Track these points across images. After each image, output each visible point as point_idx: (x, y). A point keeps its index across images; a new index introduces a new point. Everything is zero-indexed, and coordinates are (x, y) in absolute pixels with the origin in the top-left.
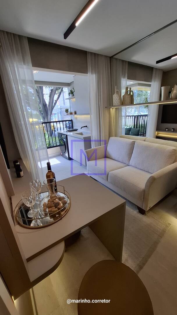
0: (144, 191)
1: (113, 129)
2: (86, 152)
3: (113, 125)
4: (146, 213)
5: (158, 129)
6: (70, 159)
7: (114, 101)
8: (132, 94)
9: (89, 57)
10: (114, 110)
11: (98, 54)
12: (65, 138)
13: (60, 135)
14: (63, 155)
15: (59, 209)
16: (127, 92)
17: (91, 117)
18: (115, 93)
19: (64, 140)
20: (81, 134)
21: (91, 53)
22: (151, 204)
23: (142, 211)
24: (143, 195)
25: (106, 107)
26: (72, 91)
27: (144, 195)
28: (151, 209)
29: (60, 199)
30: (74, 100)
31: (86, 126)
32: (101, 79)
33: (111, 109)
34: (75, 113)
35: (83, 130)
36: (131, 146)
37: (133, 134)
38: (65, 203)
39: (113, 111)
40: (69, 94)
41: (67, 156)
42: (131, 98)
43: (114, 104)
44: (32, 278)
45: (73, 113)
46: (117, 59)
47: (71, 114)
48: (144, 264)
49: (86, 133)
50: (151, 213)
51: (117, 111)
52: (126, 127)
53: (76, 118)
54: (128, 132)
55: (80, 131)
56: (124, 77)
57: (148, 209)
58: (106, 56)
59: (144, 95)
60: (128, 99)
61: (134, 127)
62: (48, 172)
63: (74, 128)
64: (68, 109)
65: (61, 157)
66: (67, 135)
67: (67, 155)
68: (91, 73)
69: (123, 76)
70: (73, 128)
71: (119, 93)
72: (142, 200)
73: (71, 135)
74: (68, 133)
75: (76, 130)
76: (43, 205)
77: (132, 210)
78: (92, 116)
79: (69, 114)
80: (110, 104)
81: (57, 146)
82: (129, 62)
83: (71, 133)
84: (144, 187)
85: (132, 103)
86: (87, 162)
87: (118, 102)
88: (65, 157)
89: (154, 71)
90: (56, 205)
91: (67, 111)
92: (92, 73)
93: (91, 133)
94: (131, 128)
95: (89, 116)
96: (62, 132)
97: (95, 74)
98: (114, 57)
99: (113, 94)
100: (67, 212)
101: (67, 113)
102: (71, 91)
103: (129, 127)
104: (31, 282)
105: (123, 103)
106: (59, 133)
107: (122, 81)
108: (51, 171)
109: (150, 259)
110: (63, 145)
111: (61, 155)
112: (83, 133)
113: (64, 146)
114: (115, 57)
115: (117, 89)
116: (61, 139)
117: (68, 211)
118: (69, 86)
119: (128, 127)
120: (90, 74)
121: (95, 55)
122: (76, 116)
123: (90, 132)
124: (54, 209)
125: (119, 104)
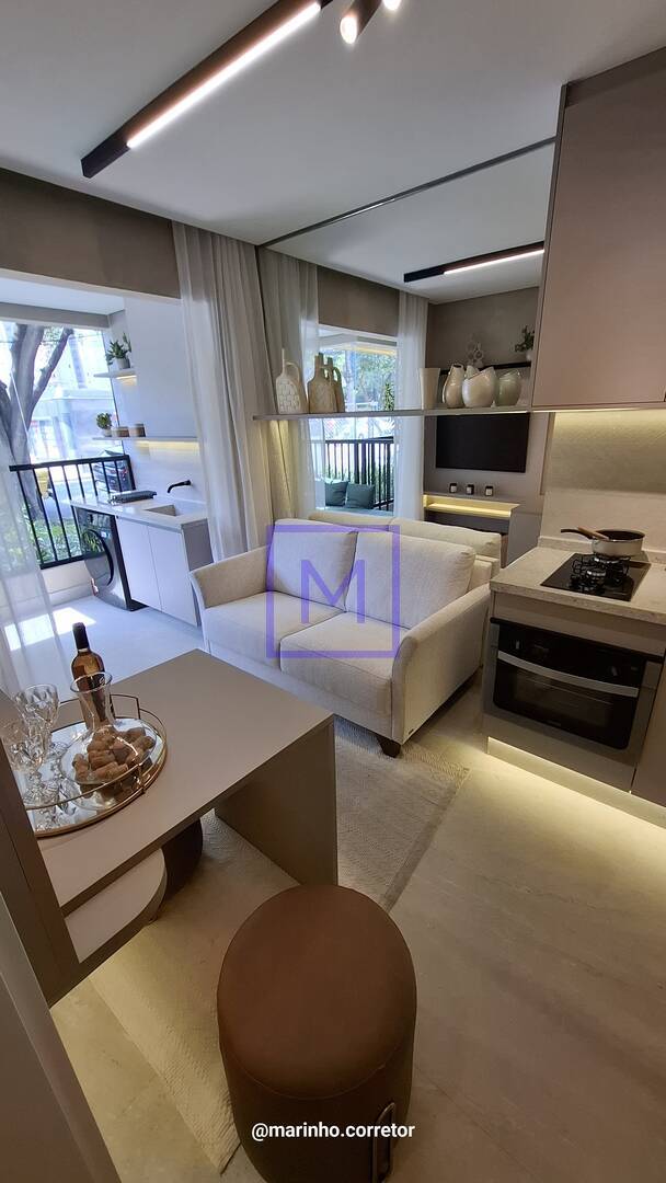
0: (391, 684)
1: (286, 493)
2: (197, 576)
3: (284, 478)
4: (403, 751)
5: (429, 486)
6: (133, 606)
7: (280, 398)
8: (336, 379)
9: (180, 240)
10: (284, 424)
11: (213, 233)
12: (105, 530)
13: (84, 516)
14: (102, 595)
15: (131, 764)
16: (319, 372)
17: (202, 447)
18: (283, 375)
19: (104, 534)
20: (172, 511)
21: (188, 228)
22: (414, 721)
23: (391, 749)
24: (389, 696)
25: (254, 418)
26: (119, 348)
27: (392, 696)
28: (417, 737)
29: (130, 736)
30: (132, 379)
31: (188, 483)
32: (230, 317)
33: (274, 424)
34: (141, 433)
35: (179, 497)
36: (347, 547)
37: (354, 502)
38: (148, 745)
39: (279, 429)
40: (109, 357)
41: (122, 596)
42: (335, 392)
43: (281, 409)
44: (83, 950)
45: (133, 432)
46: (279, 255)
47: (124, 433)
48: (399, 890)
49: (192, 507)
50: (417, 749)
51: (295, 430)
52: (328, 481)
53: (146, 451)
54: (338, 496)
55: (162, 499)
56: (309, 317)
57: (407, 736)
58: (242, 244)
59: (384, 367)
60: (325, 397)
61: (357, 481)
62: (80, 654)
63: (141, 488)
64: (108, 416)
65: (95, 601)
66: (112, 517)
67: (118, 590)
68: (191, 297)
69: (305, 312)
70: (134, 488)
71: (296, 372)
72: (389, 712)
73: (128, 514)
74: (118, 510)
75: (149, 496)
76: (74, 764)
77: (362, 750)
78: (207, 446)
79: (115, 435)
80: (267, 408)
81: (72, 560)
82: (319, 267)
83: (130, 509)
84: (390, 672)
85: (338, 409)
86: (204, 613)
87: (294, 403)
88: (114, 602)
89: (403, 301)
90: (121, 756)
91: (104, 421)
92: (196, 295)
93: (210, 510)
94: (347, 483)
95: (194, 446)
96: (91, 502)
97: (209, 301)
98: (270, 247)
99: (274, 371)
100: (157, 771)
101: (106, 431)
102: (117, 347)
103: (340, 481)
104: (80, 961)
105: (311, 409)
106: (79, 509)
107: (302, 329)
108: (89, 652)
109: (414, 875)
110: (98, 555)
111: (95, 594)
112: (177, 507)
113: (106, 557)
114: (275, 247)
115: (289, 358)
116: (89, 534)
117: (160, 771)
118: (108, 327)
119: (336, 481)
120: (188, 299)
121: (204, 237)
122: (142, 443)
123: (205, 503)
124: (114, 768)
125: (299, 408)
